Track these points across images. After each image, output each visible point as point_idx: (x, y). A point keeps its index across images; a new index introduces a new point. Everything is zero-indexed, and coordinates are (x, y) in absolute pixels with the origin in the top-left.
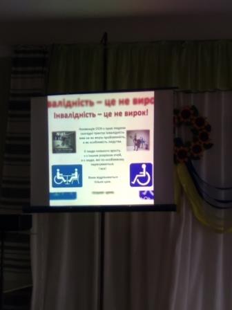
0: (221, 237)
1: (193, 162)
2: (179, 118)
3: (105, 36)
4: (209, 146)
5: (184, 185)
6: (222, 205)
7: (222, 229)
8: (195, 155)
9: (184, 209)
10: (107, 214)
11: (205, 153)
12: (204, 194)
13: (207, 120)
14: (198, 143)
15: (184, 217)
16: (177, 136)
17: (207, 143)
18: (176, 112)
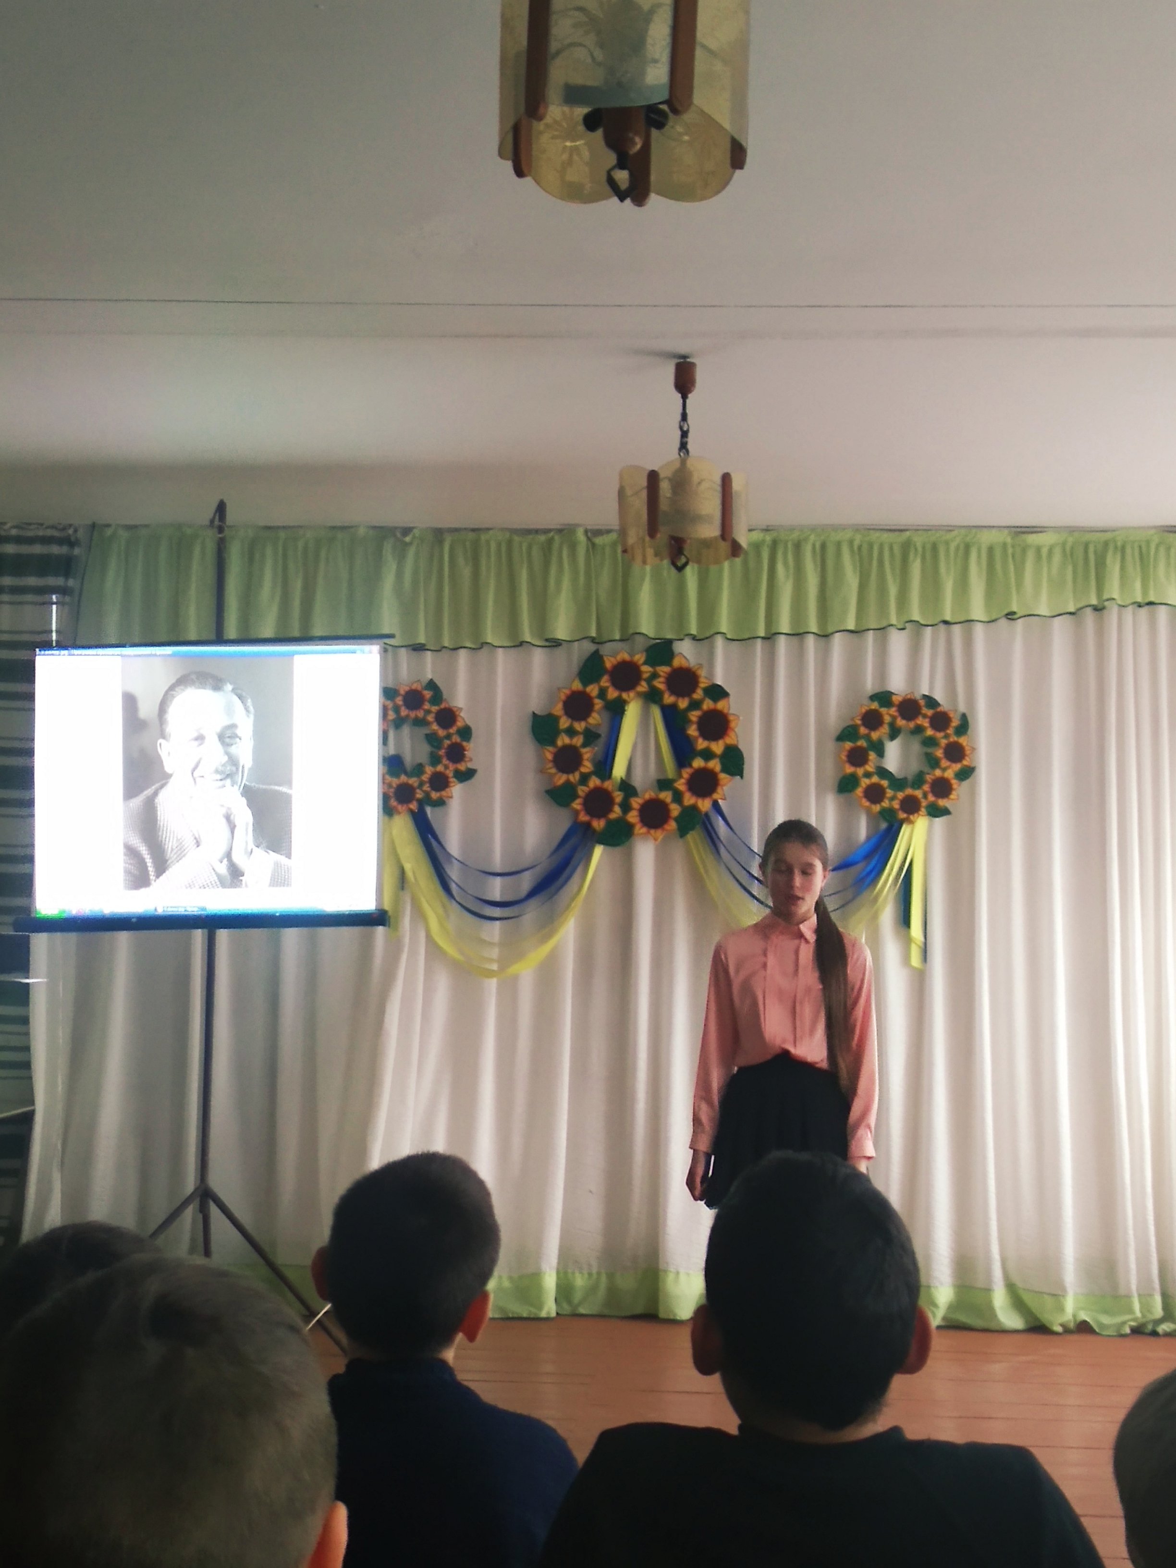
0: (492, 984)
1: (429, 810)
2: (397, 709)
3: (221, 508)
4: (466, 775)
5: (408, 867)
6: (497, 912)
7: (495, 967)
8: (434, 795)
9: (406, 922)
10: (223, 936)
11: (457, 790)
12: (454, 888)
13: (462, 714)
14: (440, 768)
15: (407, 940)
16: (392, 751)
17: (462, 767)
18: (388, 693)
